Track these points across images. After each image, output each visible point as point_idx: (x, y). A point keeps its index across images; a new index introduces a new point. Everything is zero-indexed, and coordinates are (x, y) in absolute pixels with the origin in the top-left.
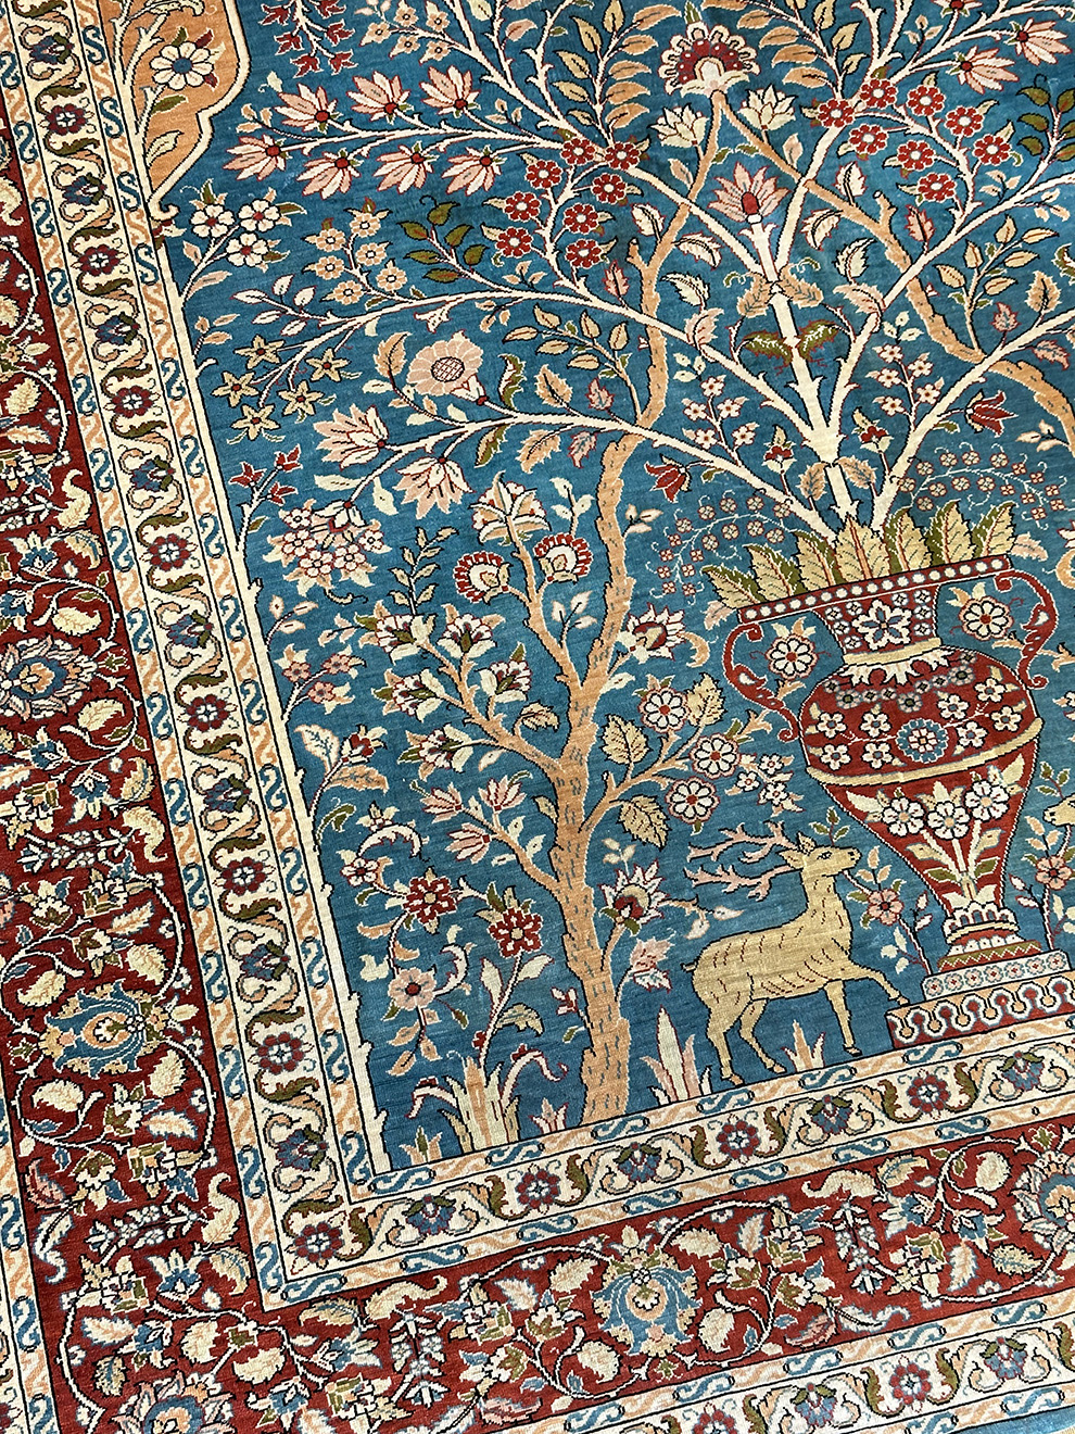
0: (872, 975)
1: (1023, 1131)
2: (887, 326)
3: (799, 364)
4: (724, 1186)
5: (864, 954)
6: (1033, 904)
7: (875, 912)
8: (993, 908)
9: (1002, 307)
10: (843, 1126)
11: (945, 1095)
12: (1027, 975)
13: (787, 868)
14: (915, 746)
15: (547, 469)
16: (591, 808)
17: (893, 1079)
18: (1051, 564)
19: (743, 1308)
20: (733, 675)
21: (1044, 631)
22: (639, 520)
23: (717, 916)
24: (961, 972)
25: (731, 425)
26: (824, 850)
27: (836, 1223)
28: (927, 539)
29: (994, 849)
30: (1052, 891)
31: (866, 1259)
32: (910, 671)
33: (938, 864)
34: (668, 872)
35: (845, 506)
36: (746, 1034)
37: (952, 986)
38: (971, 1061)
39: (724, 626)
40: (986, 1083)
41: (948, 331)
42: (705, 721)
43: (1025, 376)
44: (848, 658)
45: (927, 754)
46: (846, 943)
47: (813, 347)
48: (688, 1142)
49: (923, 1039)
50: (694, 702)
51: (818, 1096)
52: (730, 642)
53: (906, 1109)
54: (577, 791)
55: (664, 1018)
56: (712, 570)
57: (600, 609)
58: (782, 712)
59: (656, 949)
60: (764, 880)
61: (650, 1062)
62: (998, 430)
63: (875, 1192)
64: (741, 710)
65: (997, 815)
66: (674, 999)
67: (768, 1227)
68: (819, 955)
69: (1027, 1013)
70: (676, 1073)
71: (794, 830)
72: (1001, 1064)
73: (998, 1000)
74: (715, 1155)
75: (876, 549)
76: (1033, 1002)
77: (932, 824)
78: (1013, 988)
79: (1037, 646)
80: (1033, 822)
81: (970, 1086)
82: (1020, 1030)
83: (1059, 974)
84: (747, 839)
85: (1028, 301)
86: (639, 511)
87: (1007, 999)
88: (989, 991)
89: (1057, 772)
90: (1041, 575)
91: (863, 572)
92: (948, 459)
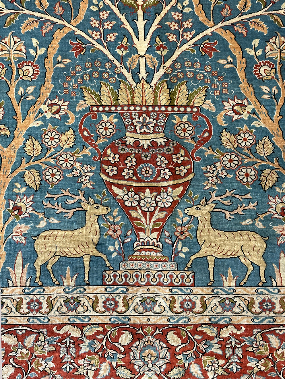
0: (102, 256)
1: (142, 326)
2: (179, 5)
3: (140, 13)
4: (24, 321)
5: (102, 247)
6: (171, 243)
7: (110, 232)
8: (155, 241)
9: (227, 6)
10: (75, 309)
11: (117, 306)
12: (160, 269)
13: (81, 209)
14: (143, 173)
15: (31, 34)
16: (13, 170)
17: (99, 296)
18: (216, 114)
19: (19, 366)
20: (82, 131)
21: (205, 140)
22: (61, 62)
23: (50, 221)
24: (136, 262)
25: (108, 32)
26: (97, 205)
27: (62, 344)
28: (170, 94)
29: (162, 219)
30: (180, 239)
31: (69, 360)
32: (150, 144)
33: (139, 220)
34: (36, 200)
35: (143, 74)
36: (49, 267)
37: (131, 267)
38: (131, 296)
39: (84, 111)
40: (133, 305)
41: (202, 12)
42: (66, 146)
43: (228, 36)
44: (128, 134)
45: (147, 177)
46: (96, 242)
47: (148, 7)
48: (15, 302)
49: (115, 284)
50: (64, 138)
51: (69, 296)
52: (84, 118)
53: (101, 308)
54: (10, 162)
55: (20, 255)
56: (85, 88)
57: (37, 94)
58: (97, 149)
59: (25, 228)
60: (72, 212)
61: (10, 269)
62: (211, 56)
63: (80, 336)
64: (80, 145)
65: (167, 206)
66: (26, 248)
67: (37, 340)
68: (84, 244)
69: (156, 283)
70: (19, 276)
71: (88, 195)
72: (141, 299)
73: (147, 276)
74: (24, 309)
75: (150, 94)
76: (160, 279)
77: (141, 204)
78: (154, 272)
79: (201, 145)
80: (180, 212)
81: (127, 305)
82: (152, 289)
83: (172, 271)
84: (69, 194)
85: (238, 6)
86: (62, 59)
87: (150, 276)
88: (144, 271)
89: (194, 195)
90: (211, 118)
91: (142, 102)
92: (188, 64)
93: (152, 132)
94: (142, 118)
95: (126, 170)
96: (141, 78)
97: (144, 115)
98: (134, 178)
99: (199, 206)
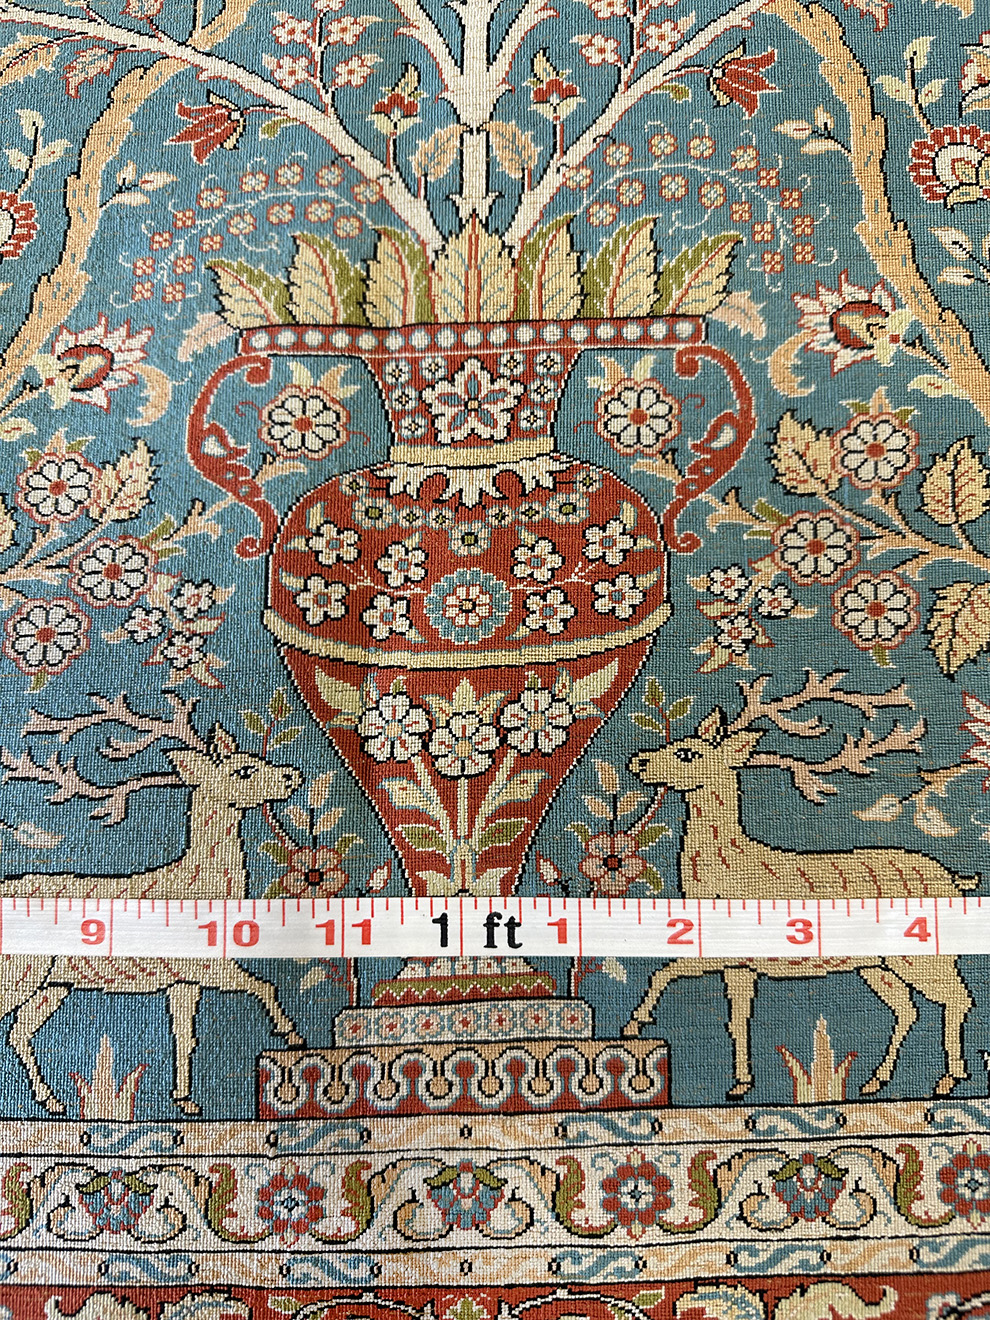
0: (255, 986)
1: (435, 1295)
10: (128, 1223)
11: (316, 1212)
12: (519, 1033)
13: (170, 780)
14: (452, 612)
17: (238, 1166)
18: (766, 348)
21: (723, 460)
22: (135, 187)
24: (409, 1012)
26: (247, 761)
28: (584, 273)
29: (524, 804)
32: (489, 486)
33: (425, 817)
35: (475, 198)
36: (19, 1038)
37: (385, 1032)
39: (210, 356)
40: (393, 1204)
43: (816, 30)
44: (398, 451)
45: (466, 629)
49: (310, 1112)
53: (246, 1218)
56: (222, 264)
62: (750, 109)
65: (546, 746)
69: (500, 1099)
71: (211, 718)
72: (430, 1174)
73: (459, 1068)
75: (500, 275)
76: (516, 1083)
77: (435, 748)
78: (491, 1051)
79: (704, 483)
80: (604, 771)
82: (481, 1127)
83: (571, 1042)
86: (140, 173)
87: (474, 1069)
88: (447, 1050)
89: (671, 698)
90: (749, 364)
91: (466, 310)
92: (663, 145)
93: (500, 433)
94: (460, 378)
95: (382, 602)
96: (464, 213)
97: (472, 366)
98: (413, 635)
99: (694, 745)
